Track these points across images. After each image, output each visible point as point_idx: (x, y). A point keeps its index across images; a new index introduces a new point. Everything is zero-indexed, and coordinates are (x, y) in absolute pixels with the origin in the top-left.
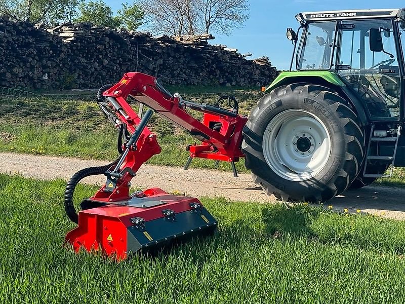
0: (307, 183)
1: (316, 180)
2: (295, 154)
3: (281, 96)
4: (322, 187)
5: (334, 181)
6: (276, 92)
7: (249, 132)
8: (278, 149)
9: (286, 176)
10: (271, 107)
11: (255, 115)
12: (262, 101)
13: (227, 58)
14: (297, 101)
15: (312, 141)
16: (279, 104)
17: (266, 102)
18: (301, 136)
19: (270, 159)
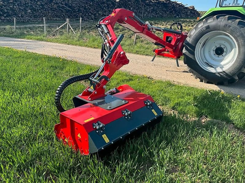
0: (220, 74)
1: (226, 73)
2: (213, 56)
3: (209, 23)
4: (229, 77)
5: (237, 74)
6: (207, 20)
7: (188, 44)
8: (204, 54)
9: (208, 69)
10: (202, 29)
11: (192, 34)
12: (197, 25)
13: (178, 6)
14: (220, 26)
15: (225, 50)
16: (208, 27)
17: (200, 26)
18: (218, 46)
19: (199, 60)
